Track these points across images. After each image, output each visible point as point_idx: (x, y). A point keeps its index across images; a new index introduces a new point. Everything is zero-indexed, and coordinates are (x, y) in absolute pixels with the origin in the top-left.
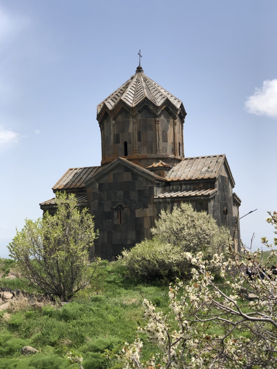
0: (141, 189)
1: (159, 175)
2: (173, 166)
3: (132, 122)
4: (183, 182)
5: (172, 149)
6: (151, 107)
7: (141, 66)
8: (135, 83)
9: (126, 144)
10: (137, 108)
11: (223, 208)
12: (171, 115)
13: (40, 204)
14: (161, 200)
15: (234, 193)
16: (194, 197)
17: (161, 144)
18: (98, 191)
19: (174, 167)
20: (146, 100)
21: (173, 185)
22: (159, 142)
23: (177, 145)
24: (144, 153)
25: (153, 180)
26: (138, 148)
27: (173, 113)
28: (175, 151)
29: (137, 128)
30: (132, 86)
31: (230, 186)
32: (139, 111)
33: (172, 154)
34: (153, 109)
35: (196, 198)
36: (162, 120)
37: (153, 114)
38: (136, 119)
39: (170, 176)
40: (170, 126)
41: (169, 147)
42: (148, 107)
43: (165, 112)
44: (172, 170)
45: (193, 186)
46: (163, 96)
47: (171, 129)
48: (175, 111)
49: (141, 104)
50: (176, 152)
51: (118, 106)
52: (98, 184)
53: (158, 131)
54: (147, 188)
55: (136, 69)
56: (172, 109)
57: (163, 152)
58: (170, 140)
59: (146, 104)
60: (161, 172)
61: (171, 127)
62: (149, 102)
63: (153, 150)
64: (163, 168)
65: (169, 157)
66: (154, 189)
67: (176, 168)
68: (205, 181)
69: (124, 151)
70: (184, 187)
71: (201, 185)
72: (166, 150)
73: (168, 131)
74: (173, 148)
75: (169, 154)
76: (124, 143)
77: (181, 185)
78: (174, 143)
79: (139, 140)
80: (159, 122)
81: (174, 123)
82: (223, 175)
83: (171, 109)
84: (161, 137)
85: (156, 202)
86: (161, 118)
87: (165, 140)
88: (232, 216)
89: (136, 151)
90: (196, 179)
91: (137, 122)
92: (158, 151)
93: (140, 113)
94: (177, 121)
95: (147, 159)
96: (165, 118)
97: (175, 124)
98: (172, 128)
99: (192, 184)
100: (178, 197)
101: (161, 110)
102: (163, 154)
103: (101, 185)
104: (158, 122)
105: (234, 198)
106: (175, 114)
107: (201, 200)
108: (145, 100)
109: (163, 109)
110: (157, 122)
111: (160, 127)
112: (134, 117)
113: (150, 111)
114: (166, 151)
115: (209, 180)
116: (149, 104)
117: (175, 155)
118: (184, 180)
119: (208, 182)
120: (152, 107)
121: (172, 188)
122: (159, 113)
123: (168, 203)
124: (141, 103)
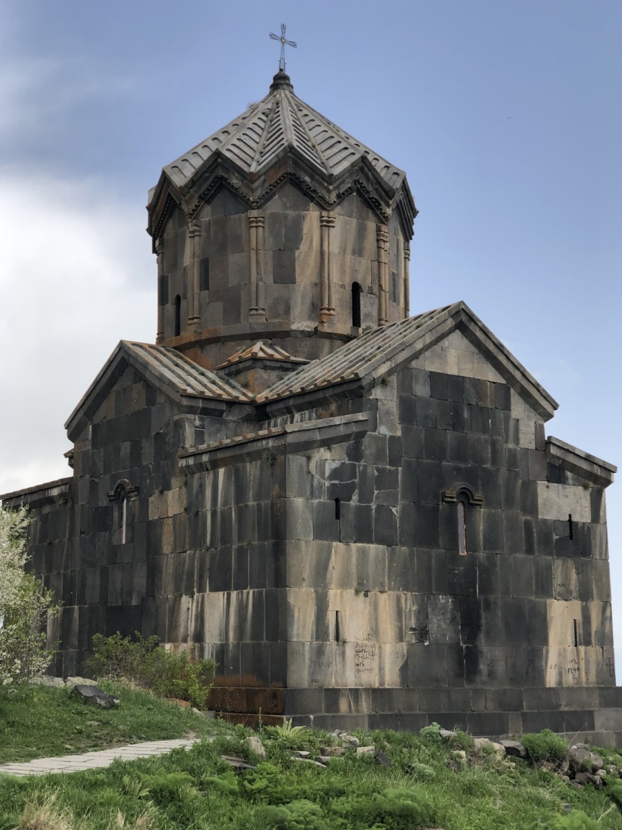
0: (161, 431)
4: (291, 402)
5: (313, 304)
6: (235, 181)
10: (194, 188)
12: (312, 199)
15: (550, 438)
17: (269, 291)
18: (90, 447)
21: (274, 416)
24: (215, 323)
26: (200, 309)
27: (314, 191)
28: (321, 310)
29: (198, 251)
32: (200, 198)
33: (310, 320)
34: (240, 184)
36: (273, 215)
37: (242, 201)
38: (196, 221)
40: (306, 231)
41: (299, 301)
42: (226, 180)
43: (289, 189)
48: (321, 185)
49: (207, 175)
50: (326, 312)
52: (91, 426)
53: (258, 250)
54: (171, 426)
56: (312, 178)
57: (277, 316)
58: (305, 276)
59: (218, 171)
60: (248, 376)
61: (310, 235)
62: (227, 166)
63: (242, 311)
64: (250, 363)
65: (294, 327)
68: (339, 389)
69: (174, 324)
72: (289, 308)
73: (298, 249)
74: (316, 301)
75: (294, 320)
76: (175, 302)
77: (289, 412)
78: (320, 285)
79: (205, 284)
80: (263, 222)
81: (322, 221)
82: (452, 370)
83: (307, 179)
84: (267, 268)
85: (182, 467)
86: (269, 210)
87: (285, 275)
88: (525, 517)
89: (193, 319)
91: (199, 231)
92: (255, 312)
93: (208, 202)
94: (335, 214)
96: (287, 207)
97: (324, 225)
98: (315, 239)
99: (311, 404)
101: (266, 185)
102: (275, 321)
103: (95, 431)
104: (256, 222)
105: (547, 456)
108: (216, 160)
110: (253, 222)
111: (266, 239)
112: (189, 217)
113: (235, 193)
114: (288, 310)
115: (345, 387)
116: (228, 171)
117: (321, 323)
120: (236, 178)
122: (258, 193)
123: (207, 470)
124: (205, 172)
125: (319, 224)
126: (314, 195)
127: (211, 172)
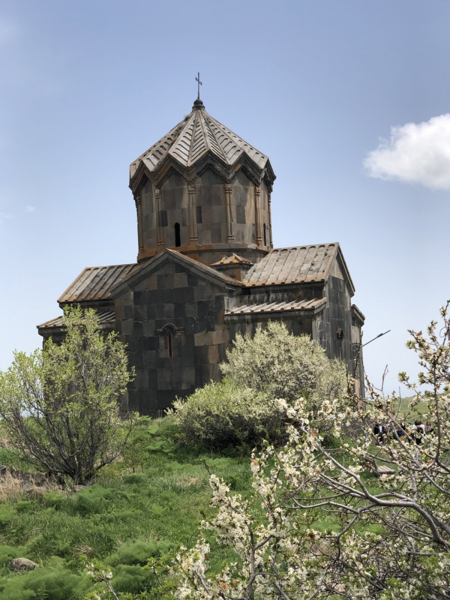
0: (204, 300)
1: (233, 277)
2: (255, 262)
3: (187, 192)
4: (271, 288)
5: (253, 235)
6: (218, 167)
7: (201, 99)
8: (192, 127)
9: (177, 226)
10: (195, 168)
11: (337, 329)
12: (251, 180)
13: (38, 327)
14: (236, 318)
15: (354, 305)
16: (289, 312)
17: (236, 227)
18: (133, 304)
19: (256, 264)
20: (210, 155)
21: (255, 294)
22: (231, 224)
23: (261, 227)
24: (207, 242)
25: (223, 285)
26: (198, 233)
27: (253, 176)
28: (257, 238)
29: (195, 201)
30: (187, 133)
31: (347, 294)
32: (198, 174)
33: (254, 243)
34: (221, 169)
35: (293, 313)
36: (236, 188)
37: (222, 178)
38: (193, 185)
39: (250, 279)
40: (248, 196)
41: (248, 233)
42: (213, 166)
43: (242, 175)
44: (252, 268)
45: (287, 294)
46: (238, 148)
47: (251, 203)
48: (256, 173)
49: (202, 162)
50: (259, 239)
51: (164, 165)
52: (132, 293)
53: (230, 205)
54: (213, 299)
55: (193, 105)
56: (253, 170)
57: (239, 240)
58: (250, 219)
59: (209, 161)
60: (235, 272)
61: (251, 199)
62: (214, 159)
63: (222, 237)
64: (238, 265)
65: (249, 247)
66: (223, 300)
67: (259, 265)
68: (307, 286)
69: (174, 238)
70: (272, 296)
71: (301, 293)
73: (246, 206)
74: (255, 233)
75: (247, 243)
76: (174, 226)
77: (268, 293)
78: (256, 225)
79: (200, 220)
80: (231, 190)
81: (255, 192)
82: (336, 276)
83: (250, 170)
84: (234, 215)
85: (227, 320)
86: (234, 185)
87: (242, 220)
88: (350, 343)
89: (194, 238)
90: (293, 284)
91: (195, 191)
92: (230, 238)
93: (200, 176)
94: (260, 188)
95: (211, 251)
96: (241, 184)
97: (256, 194)
98: (253, 201)
99: (286, 291)
100: (262, 313)
101: (234, 171)
102: (239, 243)
103: (137, 295)
104: (229, 190)
105: (353, 313)
106: (256, 177)
107: (300, 316)
108: (208, 155)
109: (237, 169)
110: (227, 190)
111: (232, 199)
112: (190, 183)
113: (216, 173)
114: (243, 237)
115: (312, 285)
116: (214, 161)
117: (258, 245)
118: (273, 285)
119: (311, 288)
120: (219, 166)
121: (254, 298)
122: (231, 176)
123: (248, 323)
125: (254, 193)
126: (252, 178)
127: (204, 161)
